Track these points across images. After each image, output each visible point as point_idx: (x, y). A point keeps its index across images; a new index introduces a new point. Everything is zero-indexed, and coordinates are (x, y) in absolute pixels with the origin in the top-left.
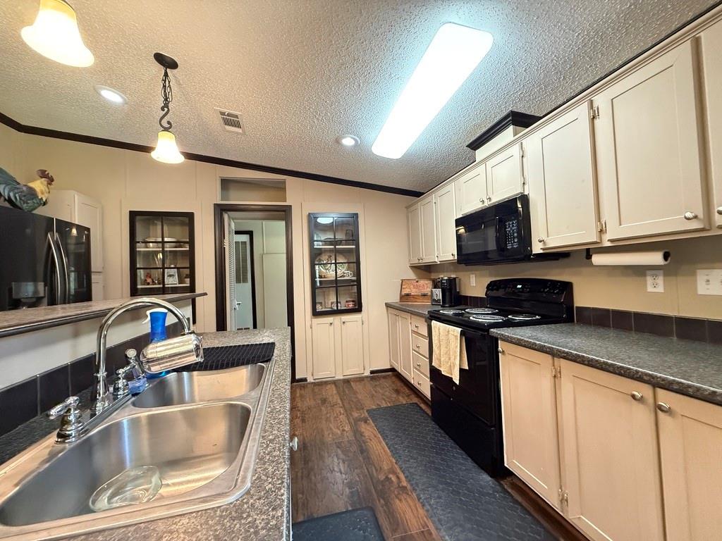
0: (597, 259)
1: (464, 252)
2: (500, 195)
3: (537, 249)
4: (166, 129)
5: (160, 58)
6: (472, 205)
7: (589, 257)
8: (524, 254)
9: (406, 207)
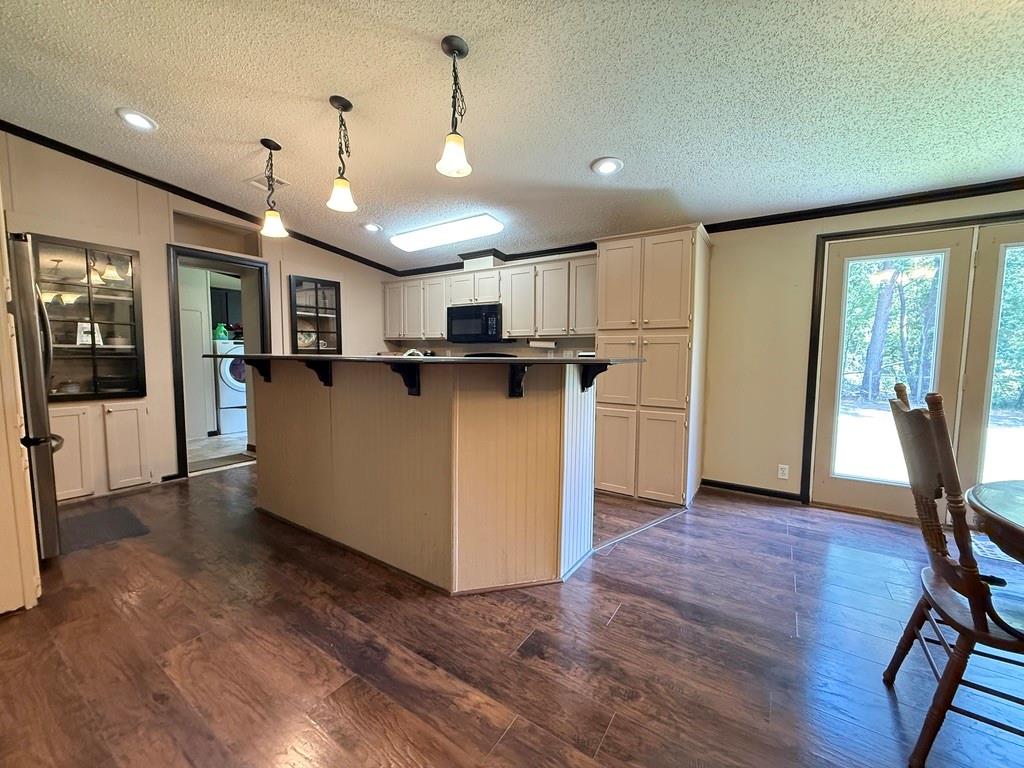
0: (532, 344)
1: (454, 333)
2: (485, 298)
3: (505, 336)
4: (272, 209)
5: (266, 143)
6: (463, 300)
7: (528, 342)
8: (497, 338)
9: (383, 283)
